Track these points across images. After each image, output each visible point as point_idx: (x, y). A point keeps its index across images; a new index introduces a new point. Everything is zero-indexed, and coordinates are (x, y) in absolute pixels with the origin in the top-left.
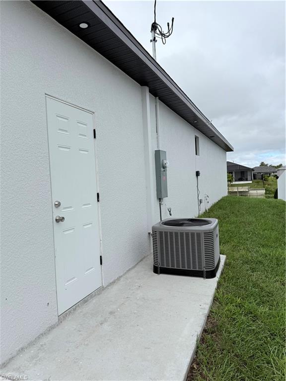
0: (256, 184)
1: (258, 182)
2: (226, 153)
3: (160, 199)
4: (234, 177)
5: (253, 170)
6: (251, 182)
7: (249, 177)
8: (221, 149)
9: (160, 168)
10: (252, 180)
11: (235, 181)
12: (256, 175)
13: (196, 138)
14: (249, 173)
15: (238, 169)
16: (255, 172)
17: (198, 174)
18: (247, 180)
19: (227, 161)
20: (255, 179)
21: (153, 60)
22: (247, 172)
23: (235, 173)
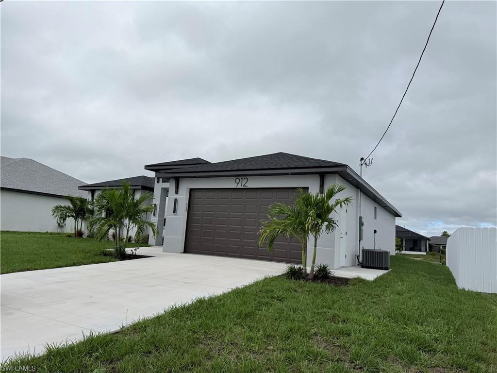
0: (431, 256)
1: (433, 255)
2: (395, 219)
3: (360, 241)
4: (404, 245)
5: (428, 239)
6: (425, 253)
7: (423, 248)
8: (391, 214)
9: (361, 224)
10: (426, 251)
11: (406, 250)
12: (432, 246)
13: (375, 207)
14: (423, 243)
15: (410, 236)
16: (431, 242)
17: (375, 232)
18: (420, 251)
19: (396, 224)
20: (430, 250)
21: (360, 178)
22: (421, 240)
23: (406, 240)
